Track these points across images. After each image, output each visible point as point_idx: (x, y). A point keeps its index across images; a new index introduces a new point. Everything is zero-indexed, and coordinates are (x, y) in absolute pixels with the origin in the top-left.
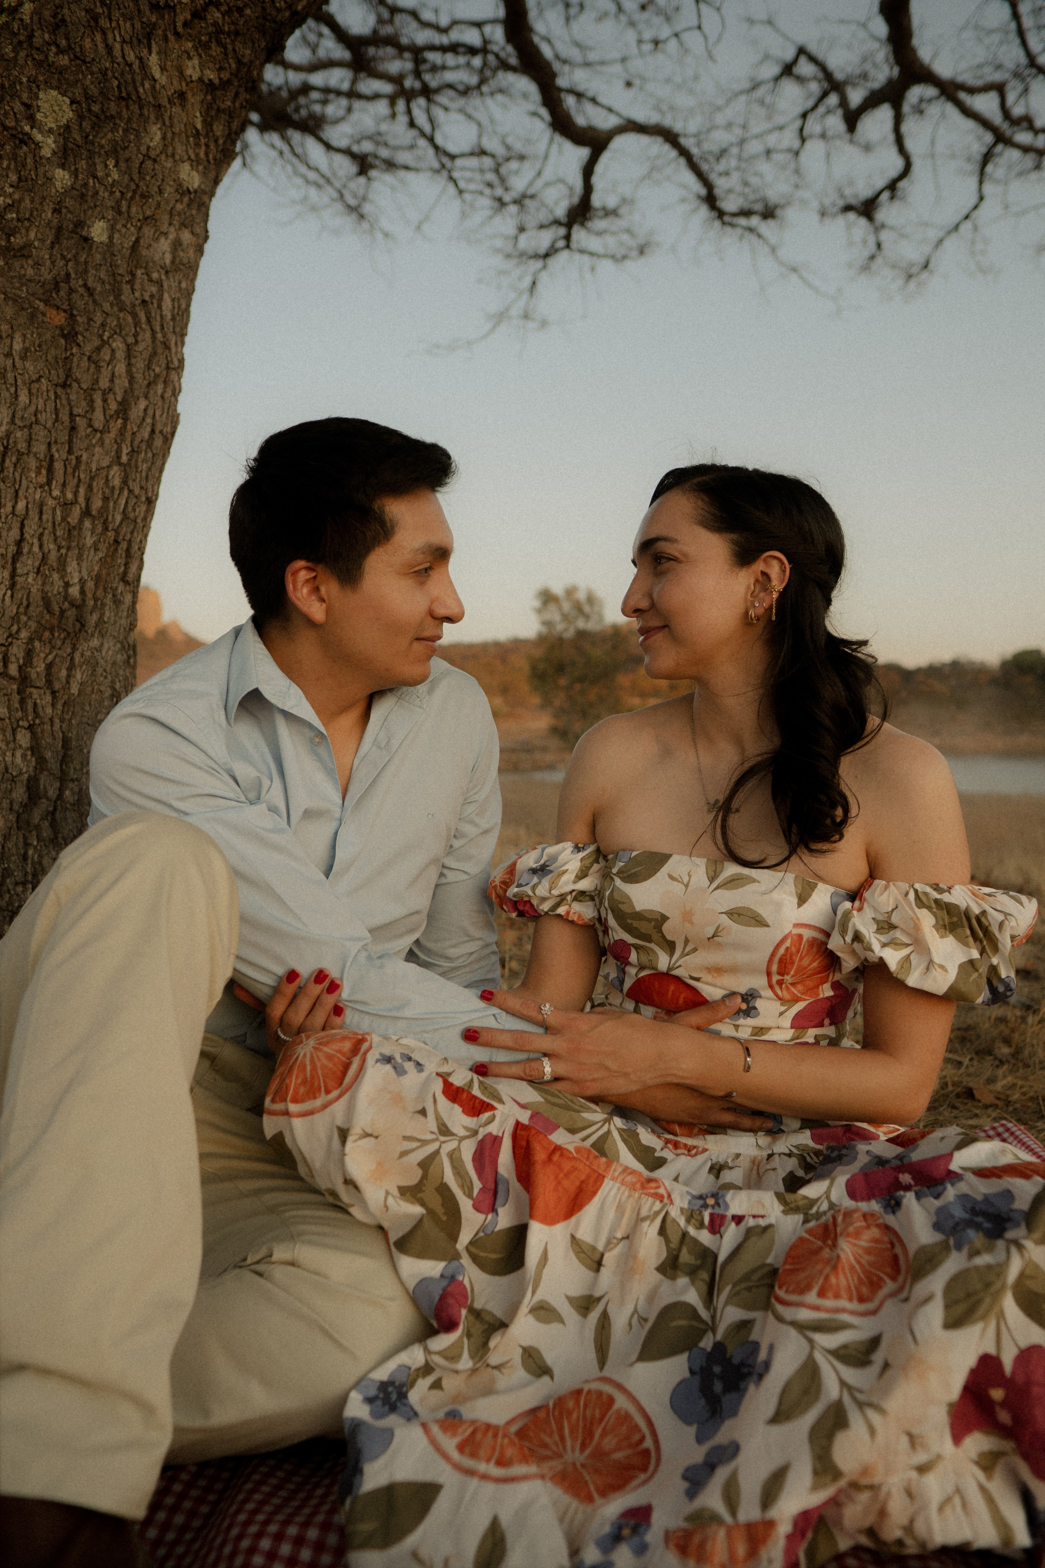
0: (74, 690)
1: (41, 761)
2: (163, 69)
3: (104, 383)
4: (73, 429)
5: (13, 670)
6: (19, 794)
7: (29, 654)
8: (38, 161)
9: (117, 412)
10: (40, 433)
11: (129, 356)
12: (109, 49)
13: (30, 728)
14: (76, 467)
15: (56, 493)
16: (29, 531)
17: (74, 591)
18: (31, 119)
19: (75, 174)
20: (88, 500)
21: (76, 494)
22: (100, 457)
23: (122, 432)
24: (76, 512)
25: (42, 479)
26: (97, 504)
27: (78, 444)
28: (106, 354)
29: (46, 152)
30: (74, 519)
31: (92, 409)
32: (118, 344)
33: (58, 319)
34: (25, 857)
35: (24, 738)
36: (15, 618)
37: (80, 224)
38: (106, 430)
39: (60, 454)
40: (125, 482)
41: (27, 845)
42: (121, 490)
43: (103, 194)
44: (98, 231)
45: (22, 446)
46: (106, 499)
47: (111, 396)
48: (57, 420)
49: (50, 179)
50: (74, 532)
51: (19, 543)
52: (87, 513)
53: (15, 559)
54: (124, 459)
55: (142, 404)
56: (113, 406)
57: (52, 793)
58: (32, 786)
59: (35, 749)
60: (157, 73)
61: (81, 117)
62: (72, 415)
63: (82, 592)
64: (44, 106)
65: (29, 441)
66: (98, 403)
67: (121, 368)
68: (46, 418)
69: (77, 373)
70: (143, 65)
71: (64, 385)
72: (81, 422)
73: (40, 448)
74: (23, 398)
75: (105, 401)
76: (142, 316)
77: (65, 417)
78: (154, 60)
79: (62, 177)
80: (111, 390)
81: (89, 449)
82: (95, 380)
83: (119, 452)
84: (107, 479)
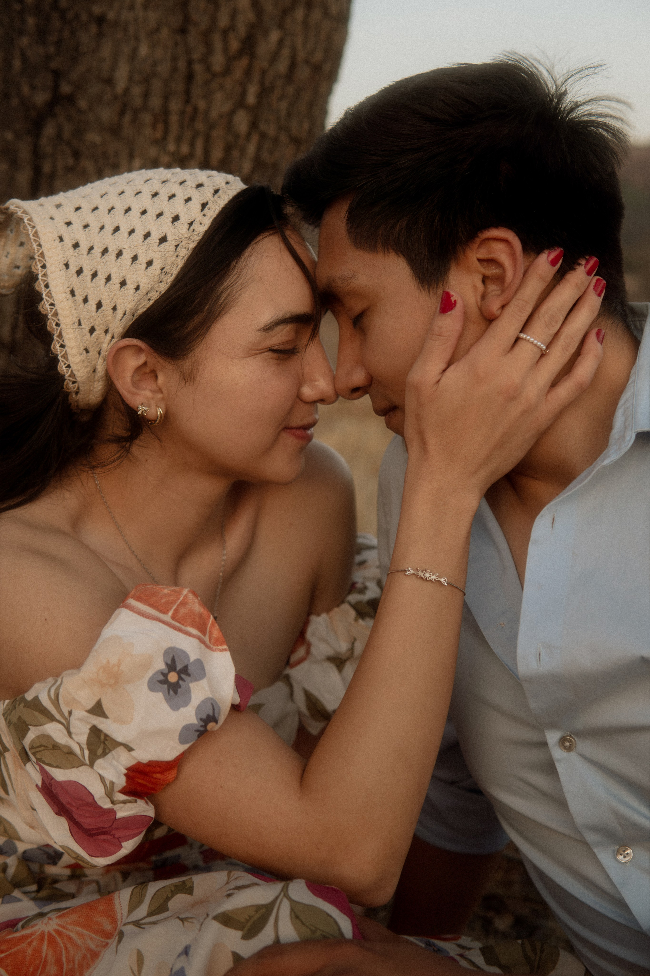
3: (224, 22)
4: (191, 76)
9: (241, 53)
10: (157, 86)
14: (193, 119)
15: (171, 147)
21: (192, 145)
23: (248, 72)
25: (159, 134)
27: (197, 91)
31: (211, 52)
38: (227, 71)
39: (175, 105)
40: (254, 125)
42: (248, 136)
45: (138, 102)
47: (231, 36)
48: (174, 69)
54: (251, 99)
55: (275, 37)
56: (235, 45)
62: (190, 63)
65: (146, 95)
66: (218, 45)
68: (164, 69)
69: (195, 16)
72: (198, 68)
73: (156, 102)
74: (144, 50)
75: (225, 40)
77: (182, 65)
80: (232, 28)
81: (208, 96)
82: (214, 20)
83: (244, 94)
84: (230, 126)
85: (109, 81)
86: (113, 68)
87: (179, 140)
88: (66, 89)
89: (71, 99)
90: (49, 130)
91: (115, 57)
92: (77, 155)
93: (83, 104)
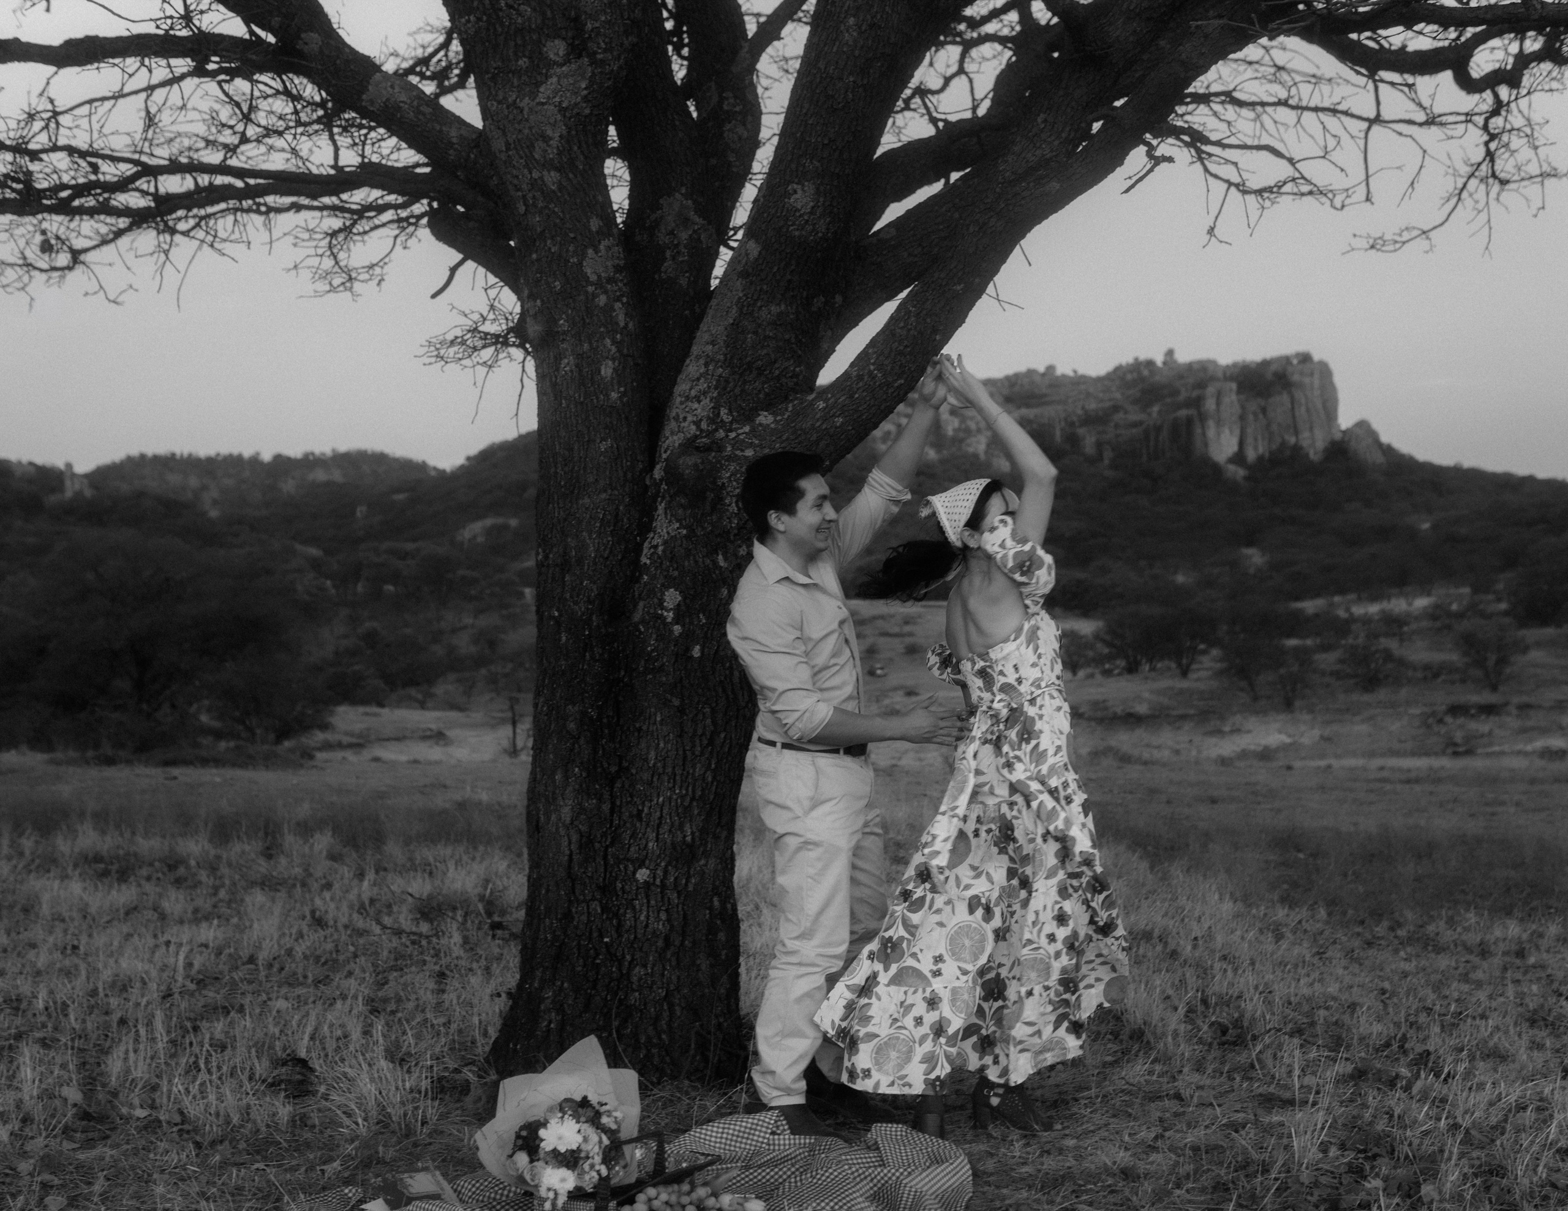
0: (691, 888)
1: (672, 926)
2: (726, 559)
3: (700, 732)
4: (685, 758)
5: (658, 882)
6: (660, 943)
7: (666, 872)
8: (665, 624)
10: (669, 762)
11: (713, 711)
12: (696, 562)
13: (667, 911)
16: (665, 811)
17: (689, 839)
18: (661, 605)
19: (683, 626)
20: (694, 791)
22: (699, 771)
23: (711, 753)
24: (688, 799)
26: (699, 793)
27: (688, 764)
28: (700, 717)
29: (669, 620)
30: (686, 804)
31: (694, 746)
32: (707, 710)
33: (676, 702)
34: (663, 975)
35: (663, 916)
36: (659, 856)
37: (688, 649)
39: (678, 771)
40: (714, 778)
41: (664, 969)
43: (698, 632)
44: (696, 652)
46: (703, 790)
48: (677, 754)
49: (671, 632)
50: (688, 809)
51: (661, 817)
52: (693, 799)
53: (659, 825)
55: (723, 735)
56: (705, 742)
57: (677, 943)
58: (667, 939)
59: (669, 920)
60: (722, 563)
61: (685, 598)
63: (693, 839)
64: (667, 598)
65: (664, 767)
67: (709, 721)
68: (672, 754)
70: (715, 563)
71: (680, 736)
73: (669, 770)
74: (662, 745)
76: (720, 690)
78: (720, 557)
79: (677, 629)
80: (703, 734)
81: (694, 767)
82: (695, 731)
83: (710, 764)
84: (704, 779)
85: (646, 760)
86: (648, 753)
87: (681, 788)
88: (625, 764)
89: (627, 769)
90: (618, 785)
91: (648, 748)
92: (631, 796)
93: (634, 771)
